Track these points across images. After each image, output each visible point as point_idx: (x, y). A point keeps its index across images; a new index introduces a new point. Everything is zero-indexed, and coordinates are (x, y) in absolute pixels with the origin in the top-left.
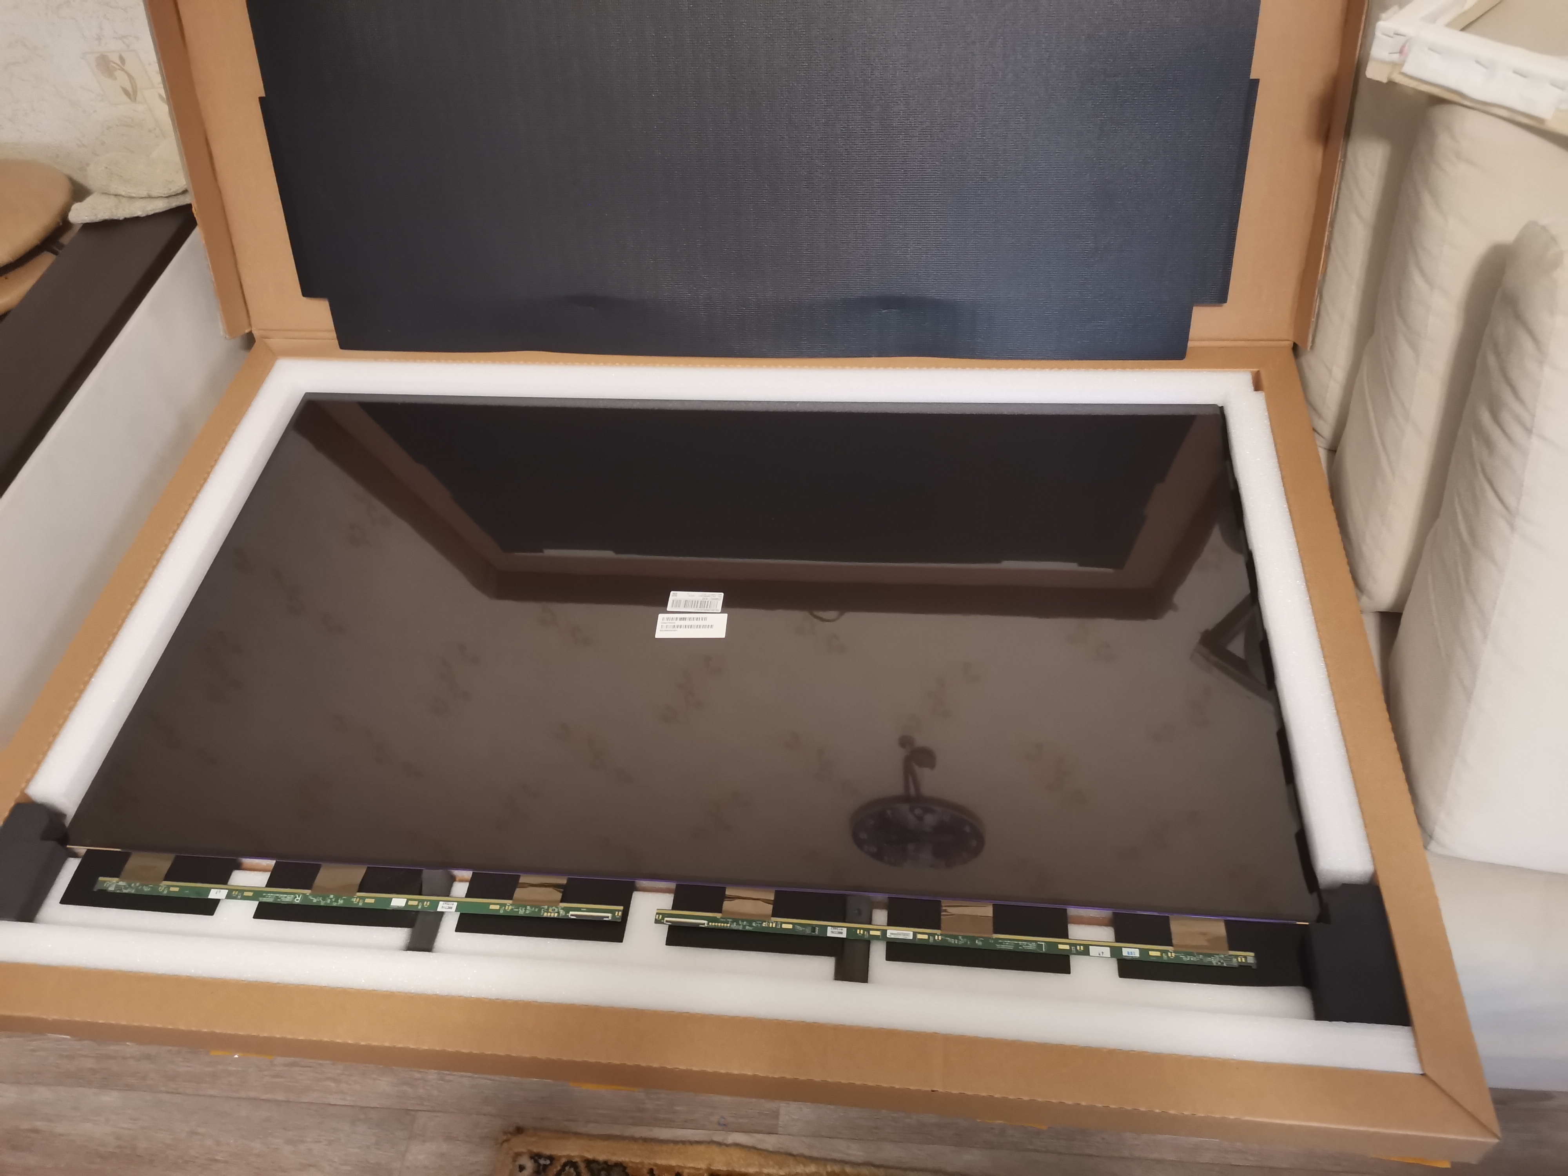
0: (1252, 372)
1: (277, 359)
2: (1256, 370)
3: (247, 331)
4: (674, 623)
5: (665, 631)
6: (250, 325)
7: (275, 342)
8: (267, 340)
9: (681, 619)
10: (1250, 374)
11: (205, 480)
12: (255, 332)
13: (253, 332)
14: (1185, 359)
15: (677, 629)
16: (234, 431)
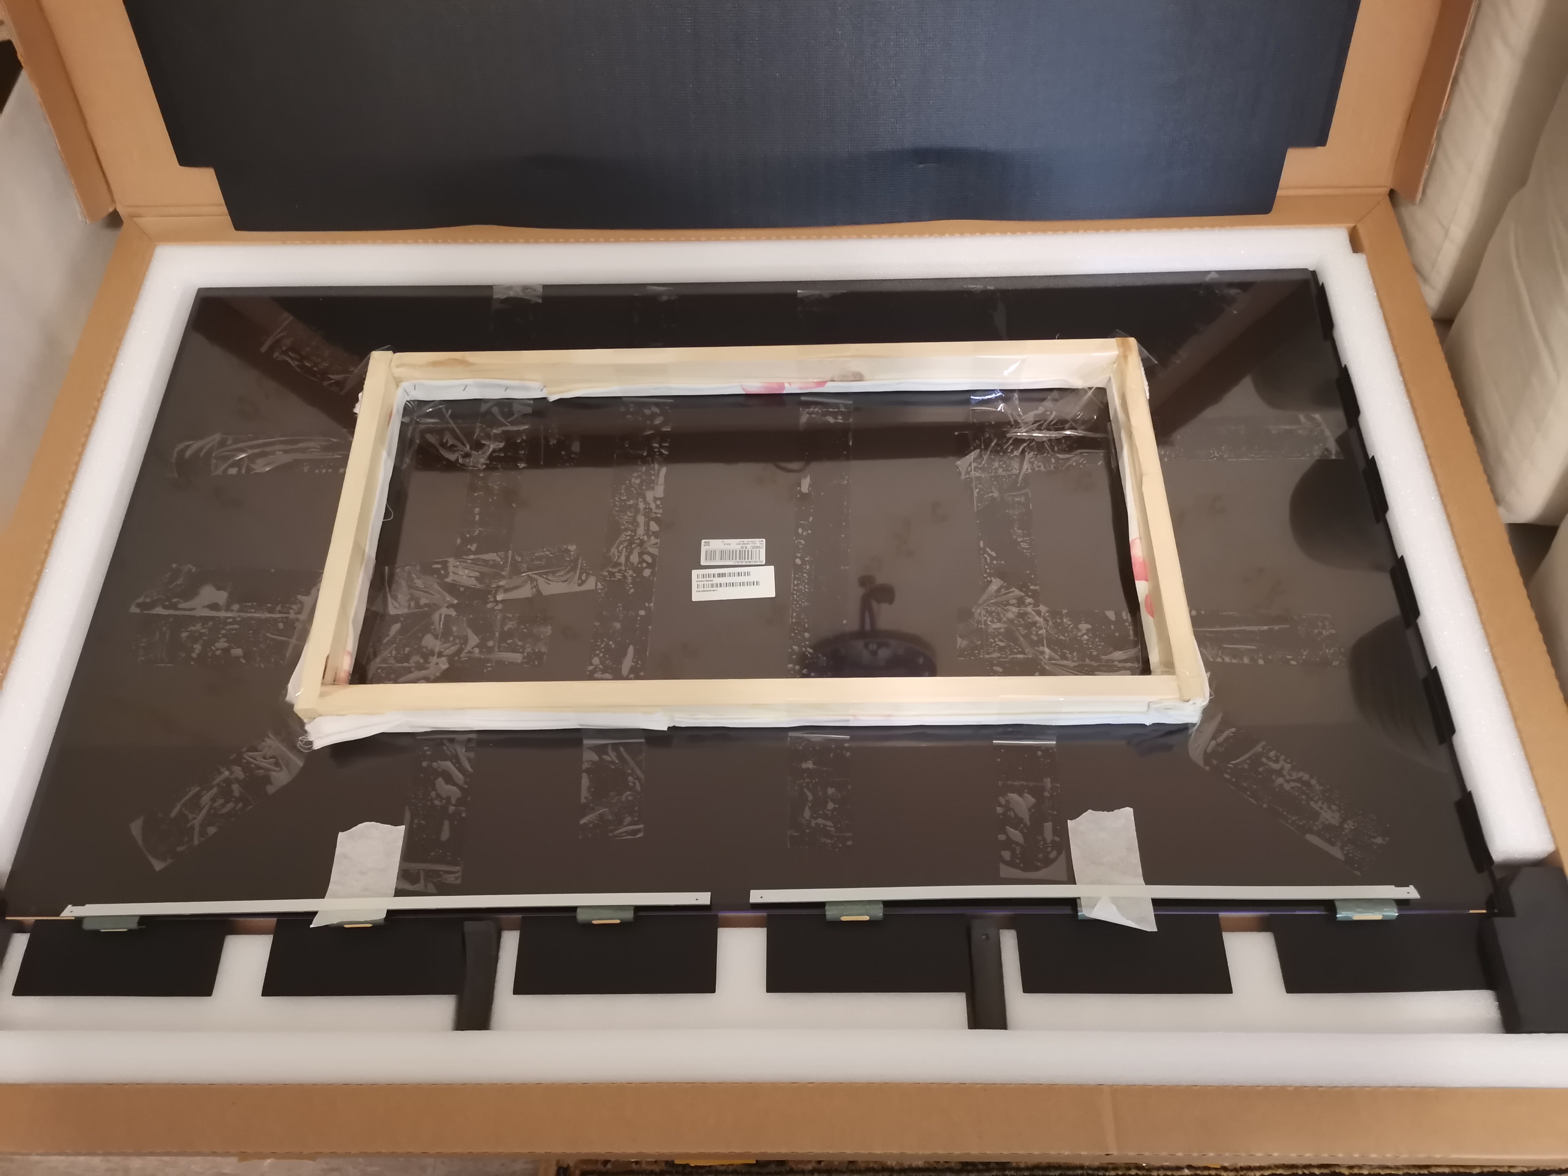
0: (1348, 228)
1: (155, 246)
2: (1352, 225)
3: (111, 210)
4: (712, 581)
5: (703, 591)
6: (113, 201)
7: (148, 222)
8: (136, 220)
9: (719, 575)
10: (1346, 230)
11: (94, 419)
12: (120, 210)
13: (118, 210)
14: (1272, 212)
15: (716, 588)
16: (118, 349)
